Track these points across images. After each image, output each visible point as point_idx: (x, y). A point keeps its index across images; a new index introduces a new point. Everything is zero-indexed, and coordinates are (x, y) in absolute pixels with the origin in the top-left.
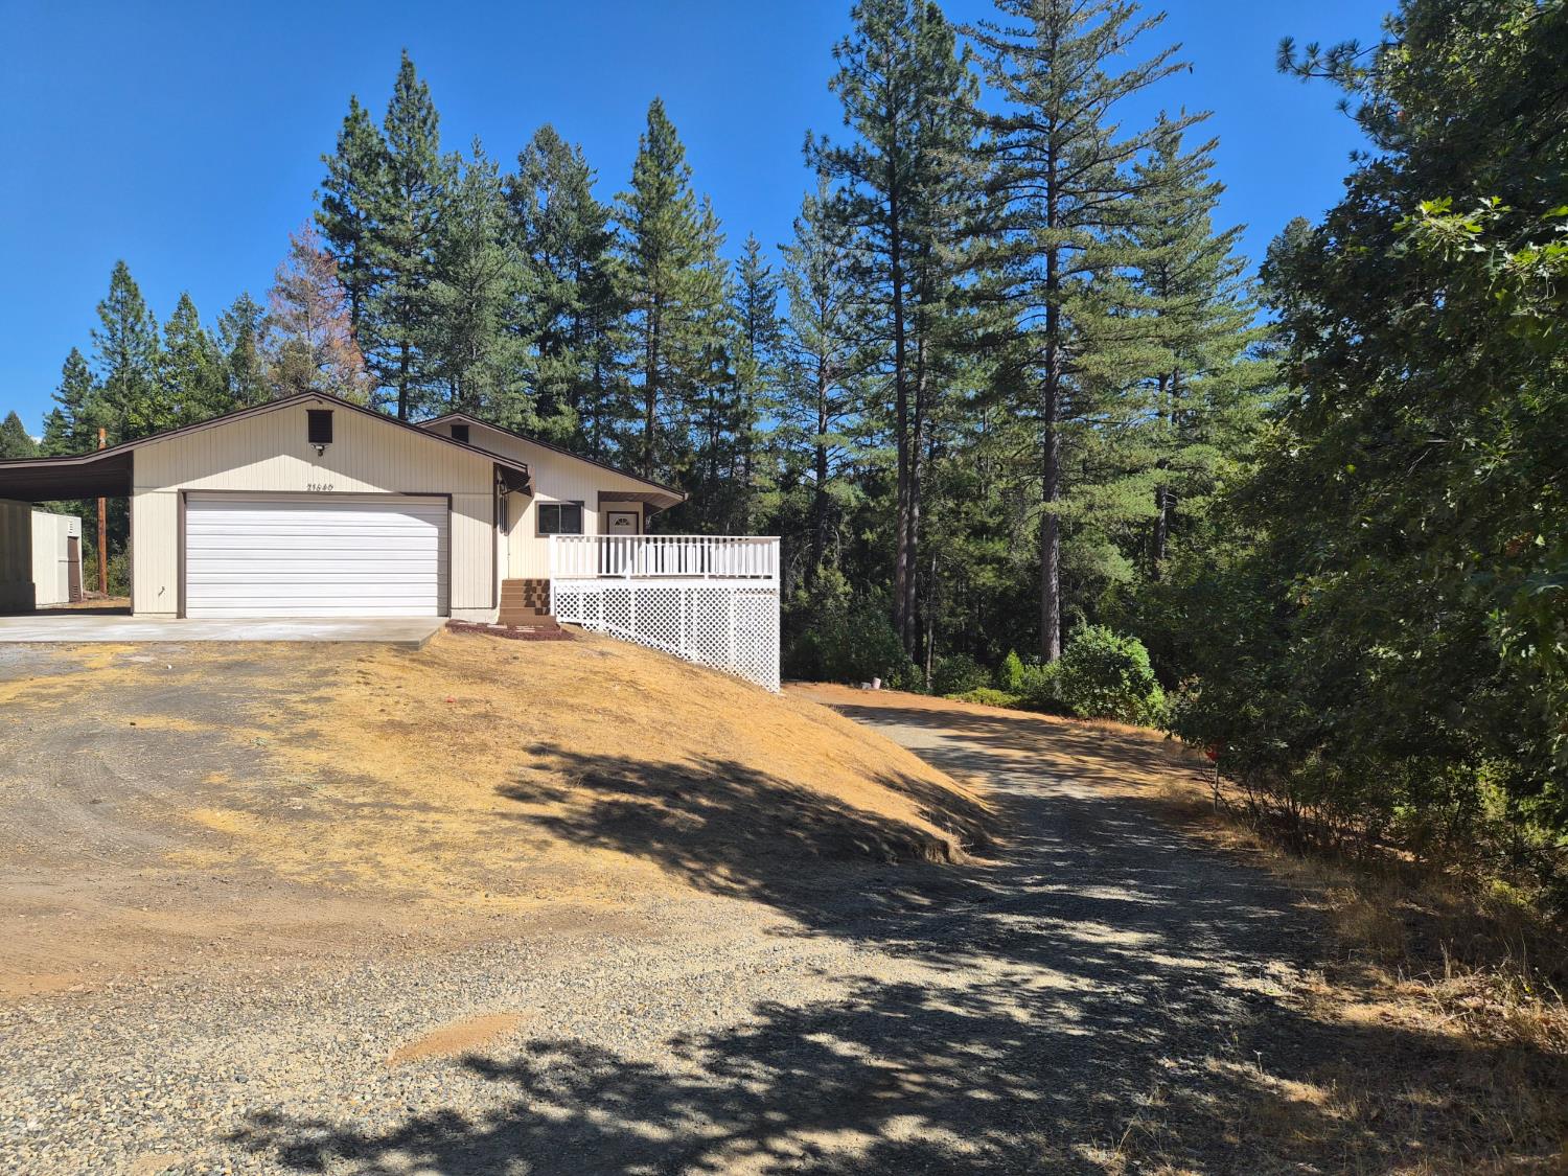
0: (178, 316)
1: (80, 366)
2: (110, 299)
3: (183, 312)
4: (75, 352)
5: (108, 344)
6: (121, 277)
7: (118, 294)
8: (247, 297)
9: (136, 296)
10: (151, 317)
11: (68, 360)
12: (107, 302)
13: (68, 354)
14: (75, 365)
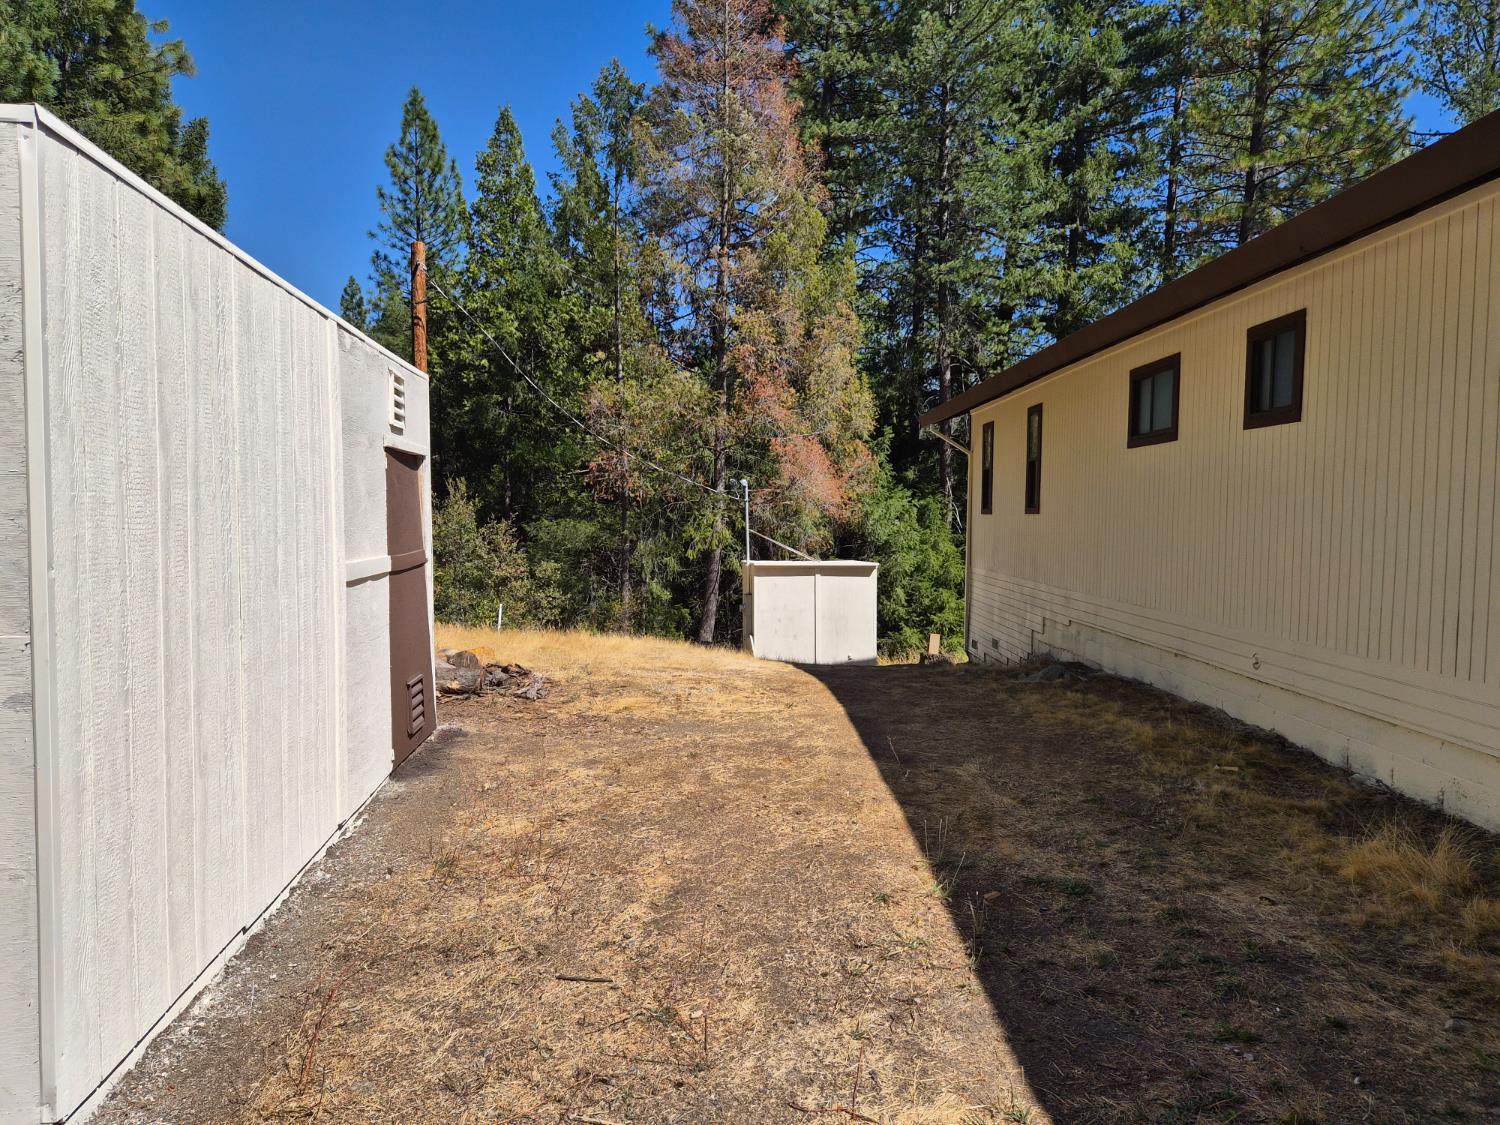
0: (495, 143)
1: (358, 297)
2: (402, 142)
3: (503, 137)
4: (352, 281)
5: (399, 208)
6: (415, 113)
7: (411, 138)
8: (616, 67)
9: (433, 138)
10: (453, 168)
11: (345, 290)
12: (399, 149)
13: (346, 283)
14: (353, 296)
